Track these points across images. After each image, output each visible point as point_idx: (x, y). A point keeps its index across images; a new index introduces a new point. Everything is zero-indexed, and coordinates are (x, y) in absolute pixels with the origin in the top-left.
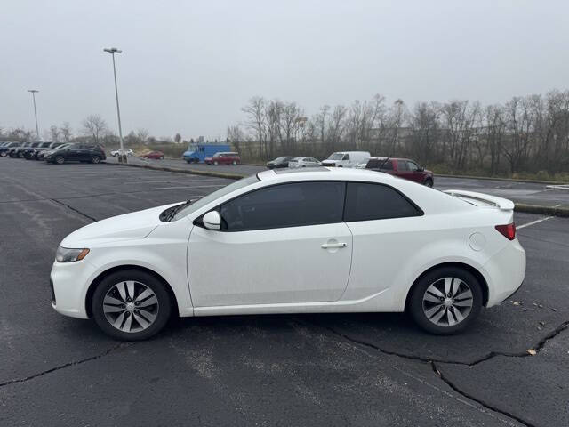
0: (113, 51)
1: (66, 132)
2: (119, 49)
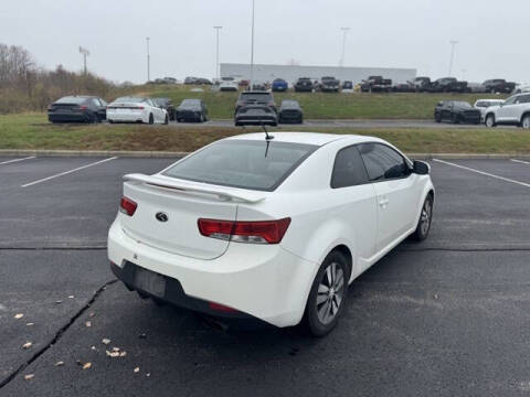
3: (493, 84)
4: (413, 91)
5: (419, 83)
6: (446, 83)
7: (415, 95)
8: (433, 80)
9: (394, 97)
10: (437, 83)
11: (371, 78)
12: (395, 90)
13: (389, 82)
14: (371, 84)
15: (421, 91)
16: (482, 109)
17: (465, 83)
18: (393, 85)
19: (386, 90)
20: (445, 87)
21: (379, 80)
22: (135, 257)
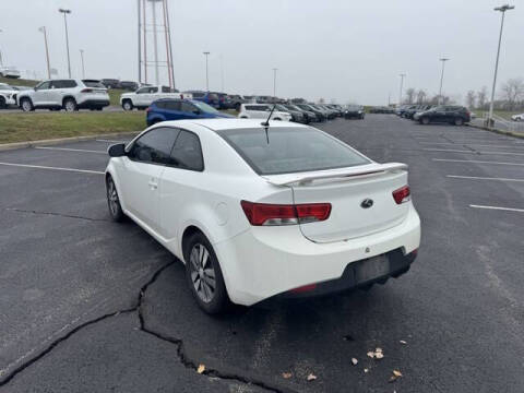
0: (505, 8)
1: (482, 96)
2: (510, 5)
22: (367, 250)
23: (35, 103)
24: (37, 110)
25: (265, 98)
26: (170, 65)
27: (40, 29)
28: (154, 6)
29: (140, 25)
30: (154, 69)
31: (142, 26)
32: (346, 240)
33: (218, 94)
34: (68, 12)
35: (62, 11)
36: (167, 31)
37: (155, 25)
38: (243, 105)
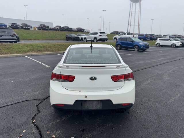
3: (79, 29)
4: (56, 30)
5: (58, 27)
6: (66, 28)
7: (58, 31)
8: (62, 27)
9: (51, 32)
10: (63, 28)
11: (41, 25)
12: (51, 29)
13: (48, 27)
14: (42, 27)
15: (59, 30)
16: (79, 36)
17: (72, 28)
18: (49, 28)
19: (47, 30)
20: (66, 29)
21: (44, 26)
22: (86, 97)
23: (87, 40)
24: (88, 42)
25: (175, 35)
26: (139, 25)
27: (100, 17)
28: (136, 5)
29: (130, 12)
30: (133, 27)
31: (131, 12)
32: (80, 91)
33: (150, 35)
34: (105, 11)
35: (103, 11)
36: (140, 12)
37: (135, 11)
38: (158, 39)
